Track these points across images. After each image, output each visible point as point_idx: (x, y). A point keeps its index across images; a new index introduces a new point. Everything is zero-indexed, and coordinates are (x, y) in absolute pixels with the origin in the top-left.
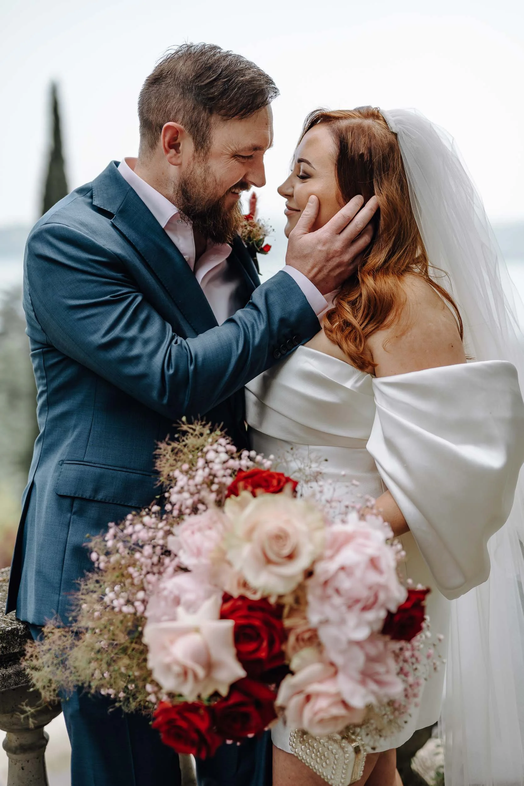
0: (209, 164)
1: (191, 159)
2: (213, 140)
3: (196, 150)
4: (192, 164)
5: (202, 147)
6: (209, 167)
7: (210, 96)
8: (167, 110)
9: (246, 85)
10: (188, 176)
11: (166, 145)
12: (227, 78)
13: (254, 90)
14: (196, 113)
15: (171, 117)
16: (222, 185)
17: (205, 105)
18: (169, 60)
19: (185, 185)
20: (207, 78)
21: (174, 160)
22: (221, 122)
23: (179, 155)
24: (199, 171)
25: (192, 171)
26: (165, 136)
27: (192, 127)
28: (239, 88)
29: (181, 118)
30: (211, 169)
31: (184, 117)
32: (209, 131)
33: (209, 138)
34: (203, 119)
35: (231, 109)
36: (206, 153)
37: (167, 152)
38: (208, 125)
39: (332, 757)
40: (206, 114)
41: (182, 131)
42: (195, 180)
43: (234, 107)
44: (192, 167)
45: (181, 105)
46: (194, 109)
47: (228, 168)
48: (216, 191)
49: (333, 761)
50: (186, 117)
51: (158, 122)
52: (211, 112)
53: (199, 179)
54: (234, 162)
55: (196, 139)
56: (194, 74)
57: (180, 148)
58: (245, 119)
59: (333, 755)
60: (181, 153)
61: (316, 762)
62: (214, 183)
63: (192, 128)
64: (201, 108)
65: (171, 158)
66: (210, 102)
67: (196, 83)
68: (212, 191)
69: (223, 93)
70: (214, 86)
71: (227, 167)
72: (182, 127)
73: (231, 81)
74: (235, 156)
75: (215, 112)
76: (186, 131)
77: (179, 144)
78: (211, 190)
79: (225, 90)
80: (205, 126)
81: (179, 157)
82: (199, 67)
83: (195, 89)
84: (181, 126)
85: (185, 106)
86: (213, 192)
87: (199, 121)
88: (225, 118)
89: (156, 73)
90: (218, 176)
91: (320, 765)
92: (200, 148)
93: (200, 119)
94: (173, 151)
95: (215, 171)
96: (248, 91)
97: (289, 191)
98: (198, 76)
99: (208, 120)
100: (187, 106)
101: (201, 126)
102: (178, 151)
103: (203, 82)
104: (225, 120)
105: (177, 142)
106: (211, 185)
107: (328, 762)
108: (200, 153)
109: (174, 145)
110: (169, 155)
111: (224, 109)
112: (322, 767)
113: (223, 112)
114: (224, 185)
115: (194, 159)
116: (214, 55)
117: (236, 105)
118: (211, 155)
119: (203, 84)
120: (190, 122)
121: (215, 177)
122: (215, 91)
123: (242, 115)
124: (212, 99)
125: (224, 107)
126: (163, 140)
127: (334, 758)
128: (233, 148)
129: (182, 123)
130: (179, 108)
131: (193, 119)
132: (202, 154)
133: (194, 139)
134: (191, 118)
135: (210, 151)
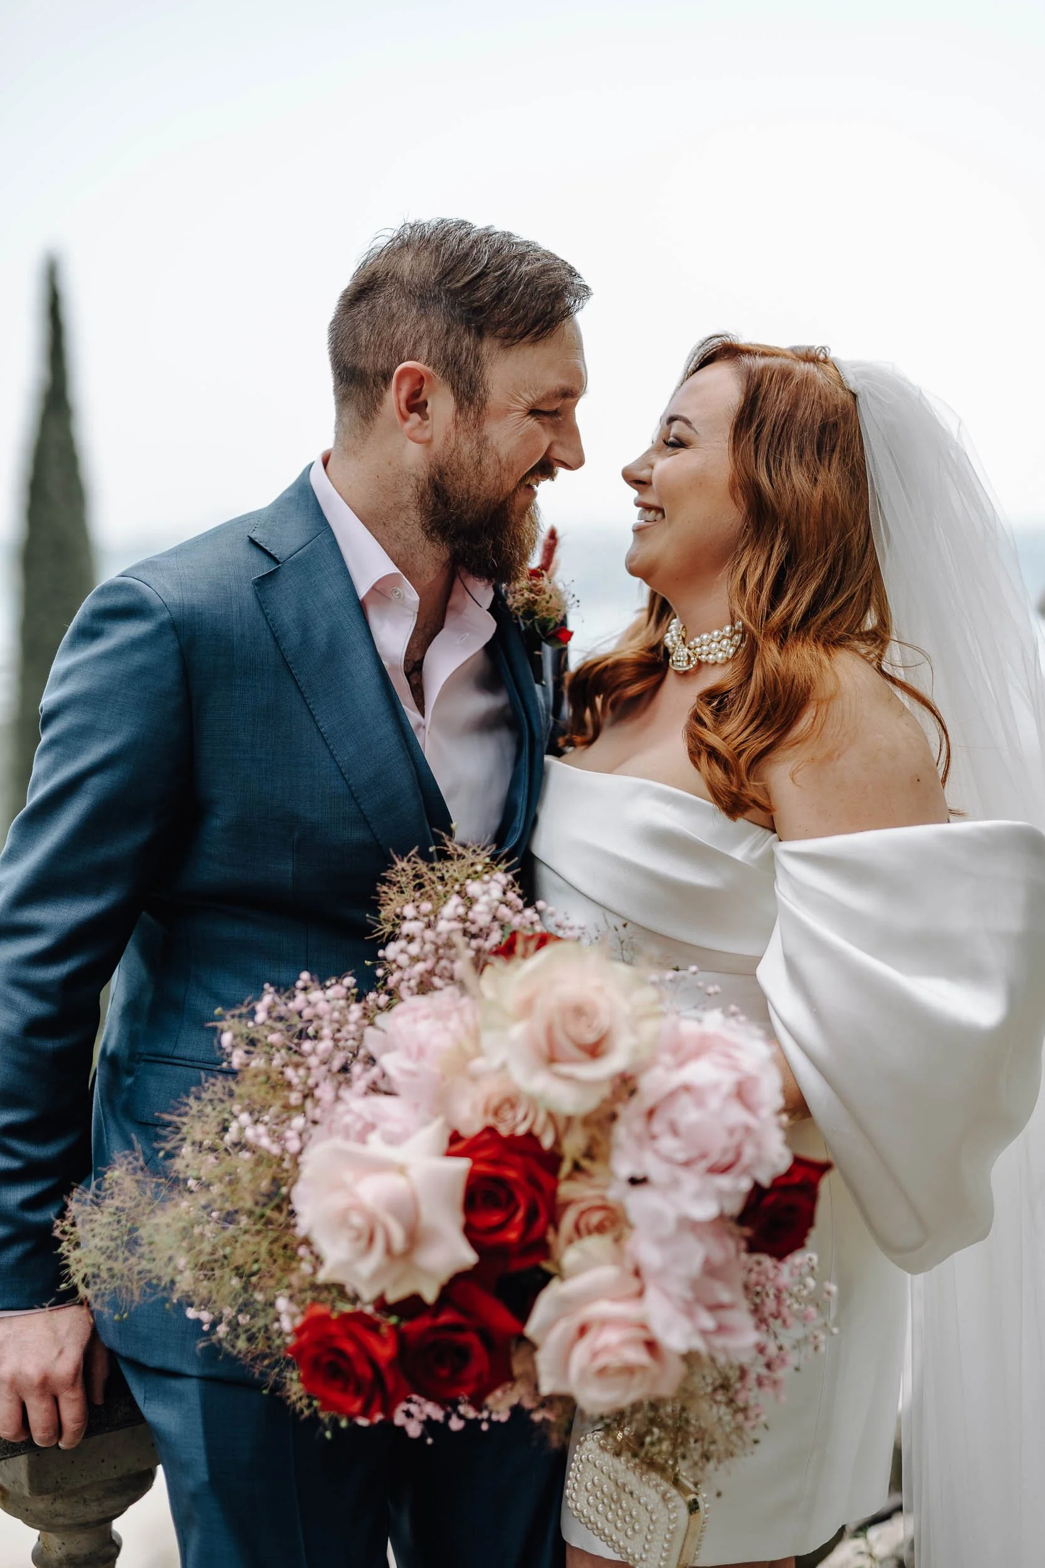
0: (486, 432)
1: (452, 427)
2: (490, 386)
3: (460, 408)
4: (453, 436)
5: (471, 402)
6: (486, 438)
7: (476, 304)
8: (394, 343)
9: (538, 278)
10: (446, 459)
11: (403, 406)
12: (501, 269)
13: (553, 286)
14: (452, 339)
15: (405, 354)
16: (511, 470)
17: (468, 322)
18: (385, 253)
19: (441, 477)
20: (465, 274)
21: (418, 433)
22: (501, 351)
23: (426, 423)
24: (467, 448)
25: (454, 450)
26: (398, 389)
27: (447, 365)
28: (527, 286)
29: (425, 352)
30: (489, 440)
31: (430, 351)
32: (481, 371)
33: (483, 383)
34: (468, 349)
35: (516, 324)
36: (479, 412)
37: (405, 419)
38: (477, 358)
39: (645, 1517)
40: (471, 340)
41: (430, 378)
42: (461, 466)
43: (522, 319)
44: (452, 441)
45: (422, 329)
46: (448, 332)
47: (521, 436)
48: (501, 483)
49: (647, 1525)
50: (434, 350)
51: (379, 366)
52: (480, 333)
53: (468, 462)
54: (532, 423)
55: (458, 389)
56: (438, 270)
57: (428, 410)
58: (543, 341)
59: (648, 1515)
60: (430, 419)
61: (614, 1528)
62: (498, 467)
63: (449, 370)
64: (461, 329)
65: (413, 429)
66: (478, 316)
67: (445, 284)
68: (493, 482)
69: (499, 297)
70: (480, 286)
71: (520, 434)
72: (430, 369)
73: (509, 274)
74: (534, 412)
75: (487, 333)
76: (437, 376)
77: (426, 404)
78: (490, 479)
79: (502, 291)
80: (472, 363)
81: (427, 427)
82: (446, 256)
83: (446, 297)
84: (425, 367)
85: (430, 330)
86: (495, 484)
87: (461, 354)
88: (507, 342)
89: (362, 281)
90: (503, 451)
91: (623, 1533)
92: (466, 404)
93: (462, 349)
94: (415, 417)
95: (498, 444)
96: (544, 289)
97: (643, 474)
98: (447, 274)
99: (477, 351)
100: (435, 328)
101: (465, 363)
102: (425, 417)
103: (458, 281)
104: (507, 347)
105: (421, 399)
106: (490, 471)
107: (637, 1527)
108: (466, 415)
109: (416, 405)
110: (408, 425)
111: (504, 326)
112: (625, 1537)
113: (502, 331)
114: (516, 470)
115: (456, 427)
116: (468, 234)
117: (526, 316)
118: (489, 414)
119: (459, 285)
120: (444, 358)
121: (497, 454)
122: (484, 294)
123: (538, 333)
124: (478, 311)
125: (502, 321)
126: (393, 398)
127: (649, 1520)
128: (529, 397)
129: (428, 362)
130: (421, 333)
131: (449, 351)
132: (472, 415)
133: (454, 387)
134: (444, 349)
135: (486, 407)
